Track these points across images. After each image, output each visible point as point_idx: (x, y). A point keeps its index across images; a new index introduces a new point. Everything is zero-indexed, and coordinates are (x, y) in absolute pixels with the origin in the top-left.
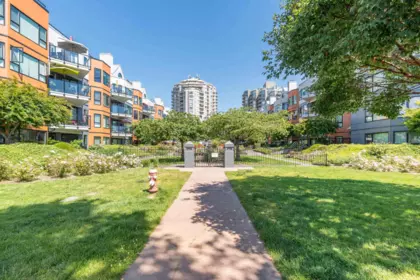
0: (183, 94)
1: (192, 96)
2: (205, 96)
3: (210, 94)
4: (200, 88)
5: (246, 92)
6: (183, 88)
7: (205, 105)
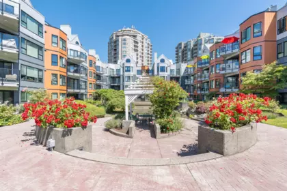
0: (116, 42)
1: (125, 44)
2: (140, 45)
3: (145, 45)
4: (135, 36)
5: (180, 44)
6: (118, 36)
7: (140, 54)
